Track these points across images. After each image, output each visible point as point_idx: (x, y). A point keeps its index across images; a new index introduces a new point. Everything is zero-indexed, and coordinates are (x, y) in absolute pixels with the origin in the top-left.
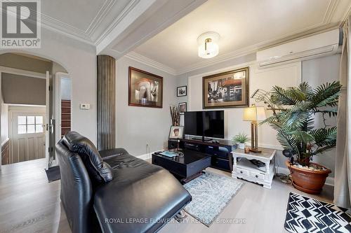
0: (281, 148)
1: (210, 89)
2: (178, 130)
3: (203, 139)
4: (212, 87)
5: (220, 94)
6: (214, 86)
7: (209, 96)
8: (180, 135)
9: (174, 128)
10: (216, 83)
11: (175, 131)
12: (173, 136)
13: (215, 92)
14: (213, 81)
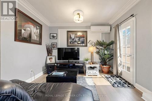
0: (100, 61)
1: (71, 37)
2: (52, 58)
3: (69, 62)
4: (72, 37)
5: (76, 40)
6: (73, 36)
7: (70, 41)
8: (53, 61)
9: (49, 57)
10: (74, 35)
11: (50, 59)
12: (49, 62)
13: (73, 39)
14: (72, 34)
